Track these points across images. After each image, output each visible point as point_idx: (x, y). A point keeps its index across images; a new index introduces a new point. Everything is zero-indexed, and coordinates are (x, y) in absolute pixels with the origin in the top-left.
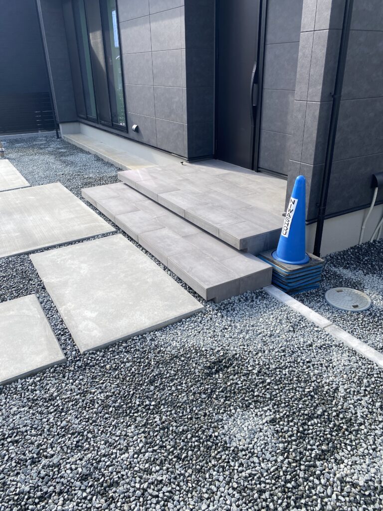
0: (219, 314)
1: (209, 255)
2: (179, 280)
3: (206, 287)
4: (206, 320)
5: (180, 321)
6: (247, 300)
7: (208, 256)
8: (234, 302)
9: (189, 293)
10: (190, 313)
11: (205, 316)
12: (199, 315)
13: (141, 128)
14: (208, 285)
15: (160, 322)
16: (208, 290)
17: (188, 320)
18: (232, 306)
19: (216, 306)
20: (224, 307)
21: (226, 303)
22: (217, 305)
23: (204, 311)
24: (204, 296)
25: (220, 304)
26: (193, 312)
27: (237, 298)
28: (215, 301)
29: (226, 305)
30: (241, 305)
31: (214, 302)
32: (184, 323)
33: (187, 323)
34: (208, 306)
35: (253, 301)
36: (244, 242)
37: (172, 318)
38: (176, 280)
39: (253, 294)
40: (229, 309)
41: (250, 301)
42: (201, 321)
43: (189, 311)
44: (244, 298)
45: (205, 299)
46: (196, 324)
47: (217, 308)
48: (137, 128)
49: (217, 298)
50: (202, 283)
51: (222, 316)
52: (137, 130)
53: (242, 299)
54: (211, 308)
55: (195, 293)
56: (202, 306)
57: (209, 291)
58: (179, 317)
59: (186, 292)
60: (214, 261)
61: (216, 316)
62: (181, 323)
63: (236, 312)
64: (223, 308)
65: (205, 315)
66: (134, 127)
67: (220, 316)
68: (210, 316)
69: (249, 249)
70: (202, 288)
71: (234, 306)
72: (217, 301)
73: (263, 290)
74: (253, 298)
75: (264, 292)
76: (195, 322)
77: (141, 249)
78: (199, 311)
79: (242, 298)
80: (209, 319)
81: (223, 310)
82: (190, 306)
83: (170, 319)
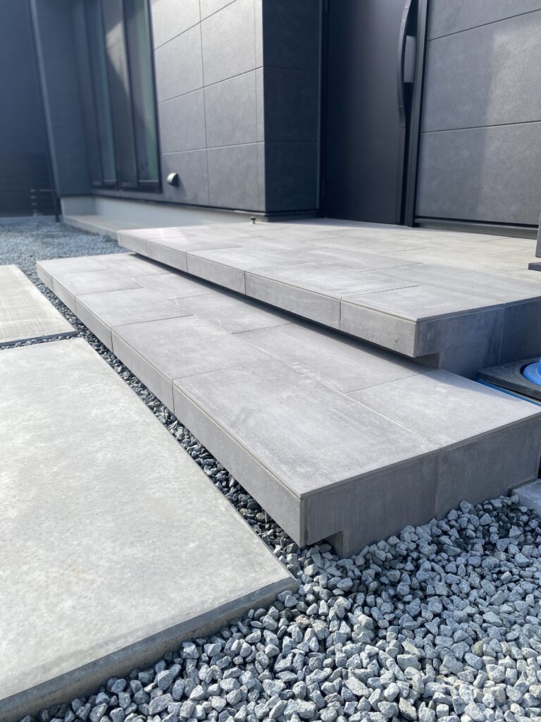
0: (360, 618)
1: (311, 375)
2: (204, 458)
3: (301, 486)
4: (300, 650)
5: (171, 655)
6: (465, 543)
7: (307, 378)
8: (417, 549)
9: (233, 510)
10: (223, 609)
11: (293, 628)
12: (267, 619)
13: (182, 177)
14: (306, 476)
15: (67, 667)
16: (306, 498)
17: (210, 648)
18: (412, 573)
19: (344, 572)
20: (377, 576)
21: (382, 555)
22: (347, 563)
23: (289, 600)
24: (292, 526)
25: (360, 561)
26: (237, 602)
27: (425, 532)
28: (337, 546)
29: (386, 565)
30: (451, 567)
31: (333, 552)
32: (190, 667)
33: (204, 672)
34: (309, 570)
35: (490, 547)
36: (428, 328)
37: (131, 641)
38: (195, 457)
39: (487, 518)
40: (403, 588)
41: (479, 547)
42: (274, 659)
43: (223, 601)
44: (454, 533)
45: (296, 536)
46: (246, 676)
47: (347, 583)
48: (176, 178)
49: (347, 533)
50: (284, 468)
51: (376, 632)
52: (176, 182)
53: (444, 539)
54: (321, 579)
55: (257, 508)
56: (284, 574)
57: (312, 503)
58: (168, 632)
59: (223, 503)
60: (329, 391)
61: (345, 628)
62: (176, 668)
63: (435, 605)
64: (373, 585)
65: (291, 619)
66: (171, 177)
67: (366, 627)
68: (318, 625)
69: (442, 359)
70: (285, 491)
71: (421, 575)
72: (346, 547)
73: (515, 498)
74: (487, 533)
75: (524, 509)
76: (243, 666)
77: (119, 369)
78: (269, 599)
79: (445, 533)
80: (313, 644)
81: (377, 593)
82: (228, 573)
83: (122, 644)
